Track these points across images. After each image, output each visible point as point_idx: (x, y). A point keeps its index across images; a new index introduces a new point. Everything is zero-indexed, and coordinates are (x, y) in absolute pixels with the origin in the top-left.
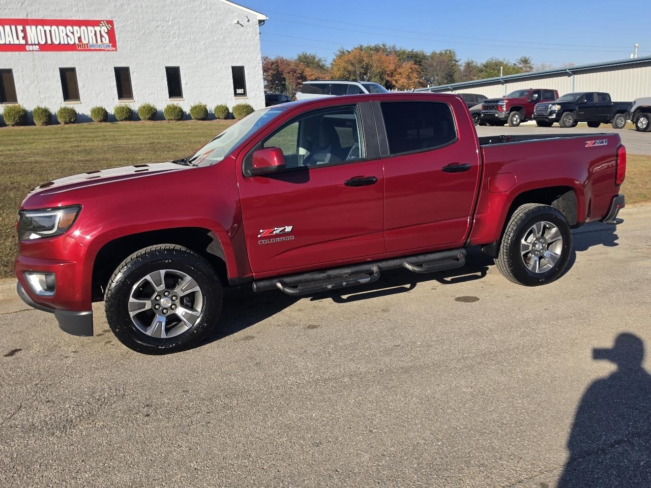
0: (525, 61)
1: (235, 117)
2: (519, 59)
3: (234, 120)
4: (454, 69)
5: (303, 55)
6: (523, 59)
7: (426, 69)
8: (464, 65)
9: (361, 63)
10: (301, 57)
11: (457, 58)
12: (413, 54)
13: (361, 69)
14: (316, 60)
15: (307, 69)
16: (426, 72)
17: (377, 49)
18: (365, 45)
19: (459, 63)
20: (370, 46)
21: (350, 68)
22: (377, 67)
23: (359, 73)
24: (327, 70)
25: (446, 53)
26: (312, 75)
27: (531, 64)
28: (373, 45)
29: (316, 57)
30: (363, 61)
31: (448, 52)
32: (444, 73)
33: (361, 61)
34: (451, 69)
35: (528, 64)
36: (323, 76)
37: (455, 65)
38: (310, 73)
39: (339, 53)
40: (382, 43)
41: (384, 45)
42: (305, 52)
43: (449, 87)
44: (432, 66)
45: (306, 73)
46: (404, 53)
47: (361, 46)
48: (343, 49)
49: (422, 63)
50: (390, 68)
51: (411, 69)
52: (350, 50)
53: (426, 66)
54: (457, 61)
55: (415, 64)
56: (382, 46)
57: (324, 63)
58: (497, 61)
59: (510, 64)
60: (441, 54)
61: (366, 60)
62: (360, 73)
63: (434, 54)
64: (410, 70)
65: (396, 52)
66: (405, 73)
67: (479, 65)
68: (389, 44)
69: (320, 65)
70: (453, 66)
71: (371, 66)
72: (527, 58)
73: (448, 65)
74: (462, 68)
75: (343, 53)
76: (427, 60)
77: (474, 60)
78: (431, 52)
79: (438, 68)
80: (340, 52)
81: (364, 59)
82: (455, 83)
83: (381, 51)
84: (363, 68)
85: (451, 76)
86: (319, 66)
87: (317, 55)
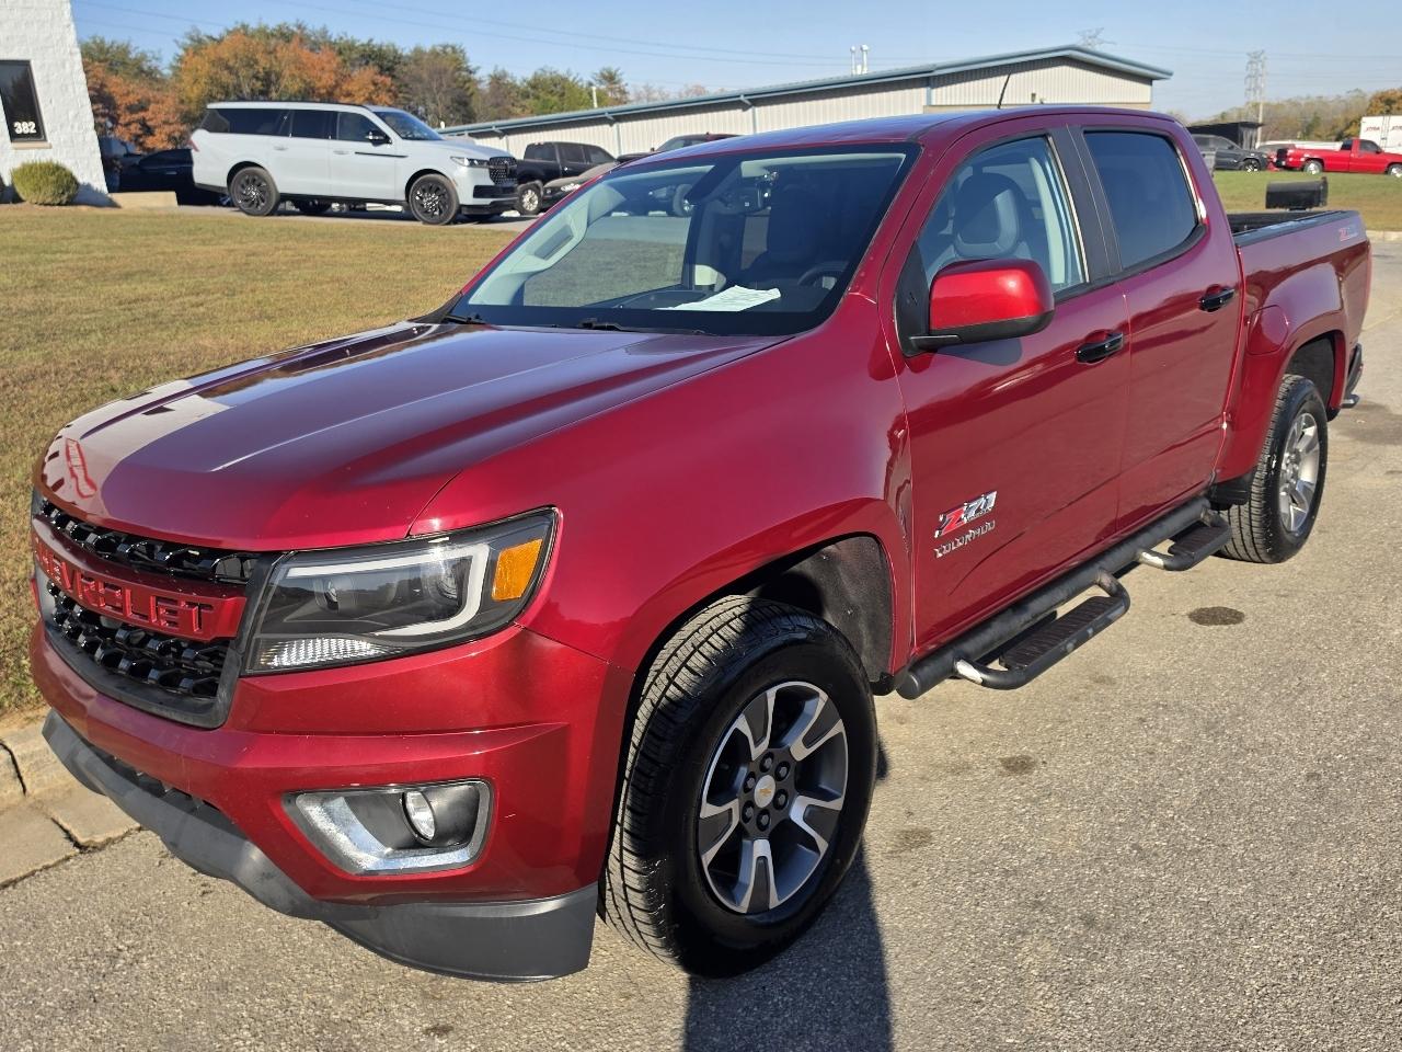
0: (610, 78)
1: (23, 197)
2: (598, 72)
3: (19, 205)
4: (468, 88)
5: (95, 42)
6: (605, 72)
7: (406, 86)
8: (487, 81)
9: (252, 66)
10: (91, 48)
11: (472, 64)
12: (373, 52)
13: (254, 81)
14: (132, 56)
15: (114, 79)
16: (407, 93)
17: (285, 36)
18: (253, 25)
19: (477, 76)
20: (266, 27)
21: (226, 77)
22: (293, 76)
23: (249, 91)
24: (161, 81)
25: (445, 52)
26: (128, 94)
27: (623, 83)
28: (272, 23)
29: (130, 49)
30: (256, 62)
31: (449, 50)
32: (449, 97)
33: (251, 63)
34: (462, 88)
35: (615, 83)
36: (159, 96)
37: (469, 80)
38: (123, 89)
39: (189, 42)
40: (294, 21)
41: (299, 27)
42: (100, 35)
43: (494, 129)
44: (420, 80)
45: (112, 90)
46: (351, 47)
47: (244, 27)
48: (198, 32)
49: (395, 73)
50: (324, 82)
51: (375, 84)
52: (216, 36)
53: (407, 79)
54: (471, 72)
55: (381, 74)
56: (295, 29)
57: (154, 63)
58: (554, 75)
59: (580, 84)
60: (435, 54)
61: (263, 62)
62: (252, 90)
63: (418, 51)
64: (372, 88)
65: (332, 45)
66: (362, 93)
67: (518, 83)
68: (314, 25)
69: (145, 68)
70: (465, 82)
71: (279, 76)
72: (613, 71)
73: (455, 81)
74: (485, 86)
75: (200, 41)
76: (405, 65)
77: (509, 71)
78: (412, 48)
79: (435, 85)
80: (192, 39)
81: (258, 57)
82: (475, 122)
83: (295, 42)
84: (257, 78)
85: (464, 103)
86: (142, 71)
87: (133, 45)
